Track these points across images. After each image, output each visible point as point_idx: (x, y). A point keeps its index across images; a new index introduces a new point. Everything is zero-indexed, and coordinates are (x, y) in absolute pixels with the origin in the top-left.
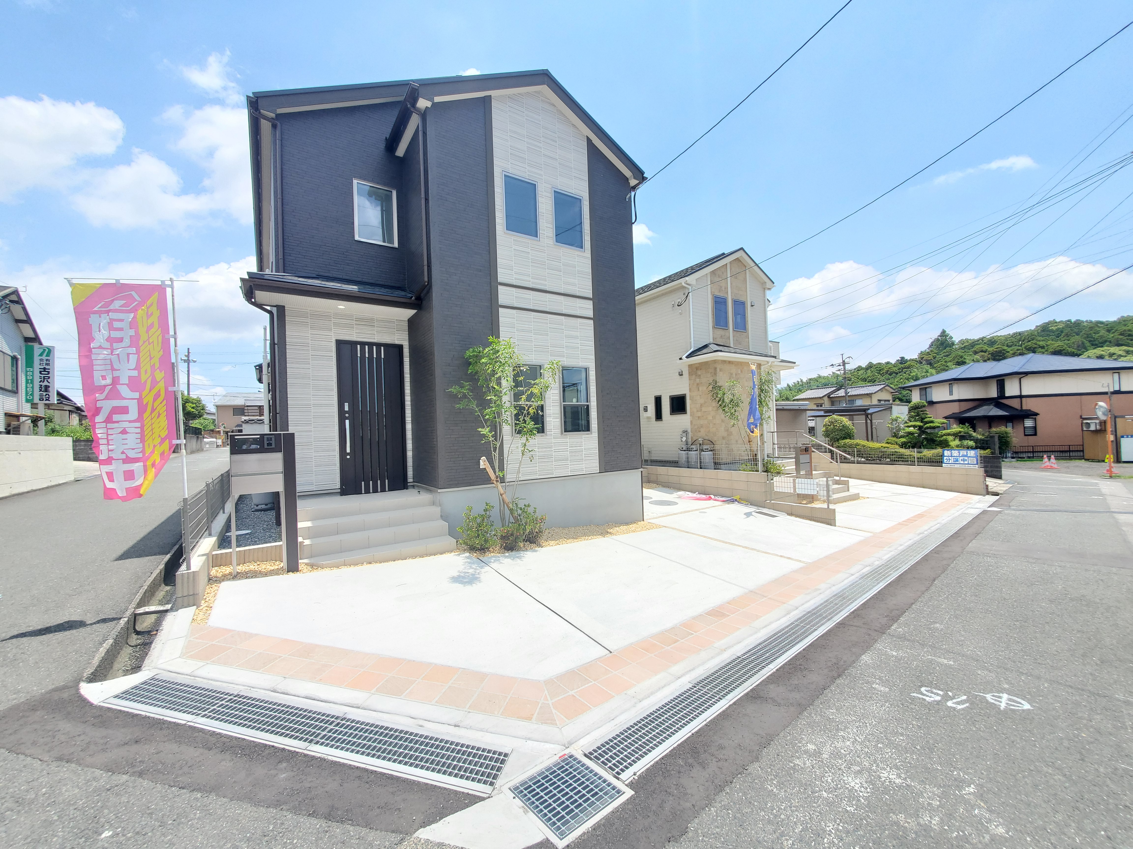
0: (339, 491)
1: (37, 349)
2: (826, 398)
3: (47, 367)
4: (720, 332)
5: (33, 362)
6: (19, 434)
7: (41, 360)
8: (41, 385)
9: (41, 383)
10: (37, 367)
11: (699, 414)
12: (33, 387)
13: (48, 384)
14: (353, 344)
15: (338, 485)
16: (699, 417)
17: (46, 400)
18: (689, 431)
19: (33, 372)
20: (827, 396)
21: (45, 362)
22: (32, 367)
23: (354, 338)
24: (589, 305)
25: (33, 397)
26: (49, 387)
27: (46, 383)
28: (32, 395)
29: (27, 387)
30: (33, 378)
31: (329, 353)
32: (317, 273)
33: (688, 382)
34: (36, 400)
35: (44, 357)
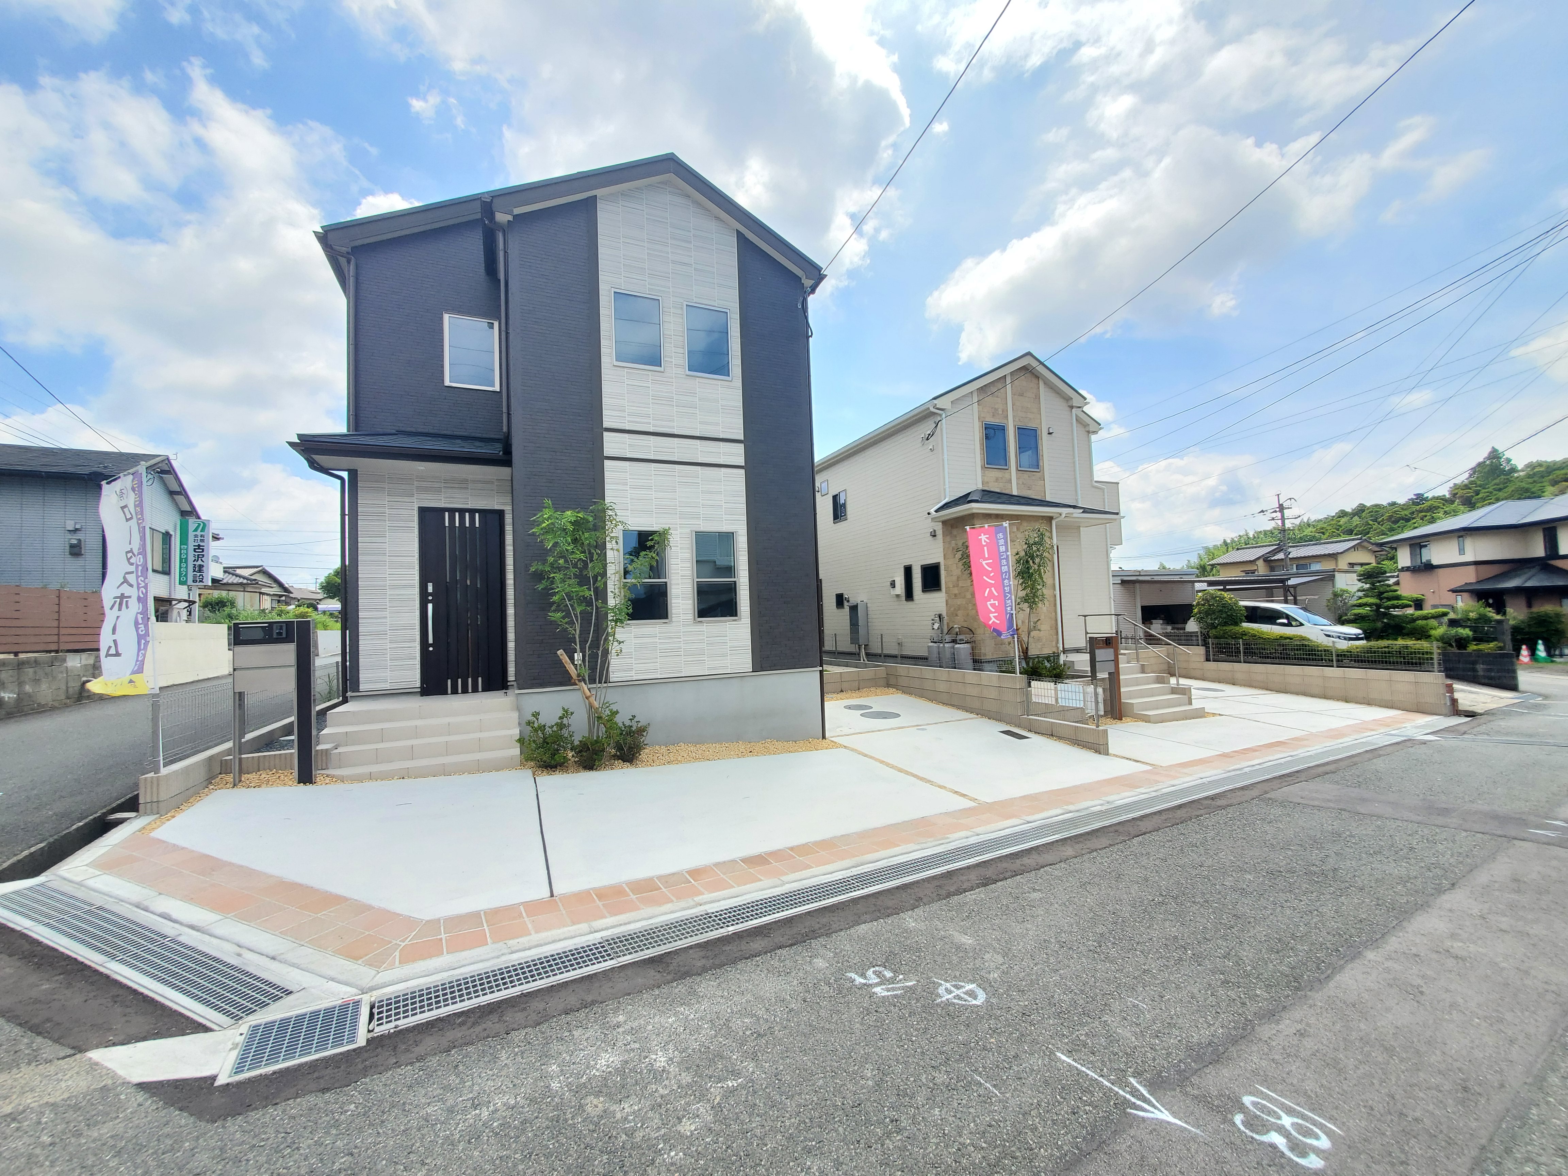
0: (419, 690)
1: (192, 522)
2: (1260, 563)
3: (202, 544)
4: (993, 474)
5: (187, 540)
6: (166, 621)
7: (196, 536)
8: (195, 565)
9: (195, 563)
10: (191, 544)
11: (956, 591)
12: (187, 567)
13: (202, 563)
14: (440, 512)
15: (418, 684)
16: (955, 595)
17: (200, 581)
18: (944, 614)
19: (187, 549)
20: (1261, 560)
21: (199, 538)
22: (187, 544)
23: (443, 505)
24: (740, 449)
25: (187, 579)
26: (203, 566)
27: (200, 562)
28: (186, 575)
29: (180, 568)
30: (187, 556)
31: (411, 524)
32: (397, 428)
33: (941, 545)
34: (190, 582)
35: (199, 533)
